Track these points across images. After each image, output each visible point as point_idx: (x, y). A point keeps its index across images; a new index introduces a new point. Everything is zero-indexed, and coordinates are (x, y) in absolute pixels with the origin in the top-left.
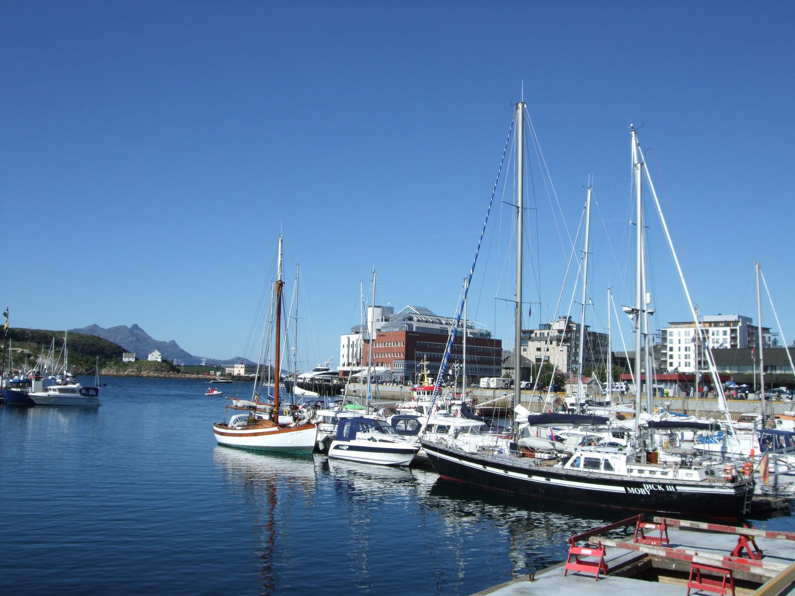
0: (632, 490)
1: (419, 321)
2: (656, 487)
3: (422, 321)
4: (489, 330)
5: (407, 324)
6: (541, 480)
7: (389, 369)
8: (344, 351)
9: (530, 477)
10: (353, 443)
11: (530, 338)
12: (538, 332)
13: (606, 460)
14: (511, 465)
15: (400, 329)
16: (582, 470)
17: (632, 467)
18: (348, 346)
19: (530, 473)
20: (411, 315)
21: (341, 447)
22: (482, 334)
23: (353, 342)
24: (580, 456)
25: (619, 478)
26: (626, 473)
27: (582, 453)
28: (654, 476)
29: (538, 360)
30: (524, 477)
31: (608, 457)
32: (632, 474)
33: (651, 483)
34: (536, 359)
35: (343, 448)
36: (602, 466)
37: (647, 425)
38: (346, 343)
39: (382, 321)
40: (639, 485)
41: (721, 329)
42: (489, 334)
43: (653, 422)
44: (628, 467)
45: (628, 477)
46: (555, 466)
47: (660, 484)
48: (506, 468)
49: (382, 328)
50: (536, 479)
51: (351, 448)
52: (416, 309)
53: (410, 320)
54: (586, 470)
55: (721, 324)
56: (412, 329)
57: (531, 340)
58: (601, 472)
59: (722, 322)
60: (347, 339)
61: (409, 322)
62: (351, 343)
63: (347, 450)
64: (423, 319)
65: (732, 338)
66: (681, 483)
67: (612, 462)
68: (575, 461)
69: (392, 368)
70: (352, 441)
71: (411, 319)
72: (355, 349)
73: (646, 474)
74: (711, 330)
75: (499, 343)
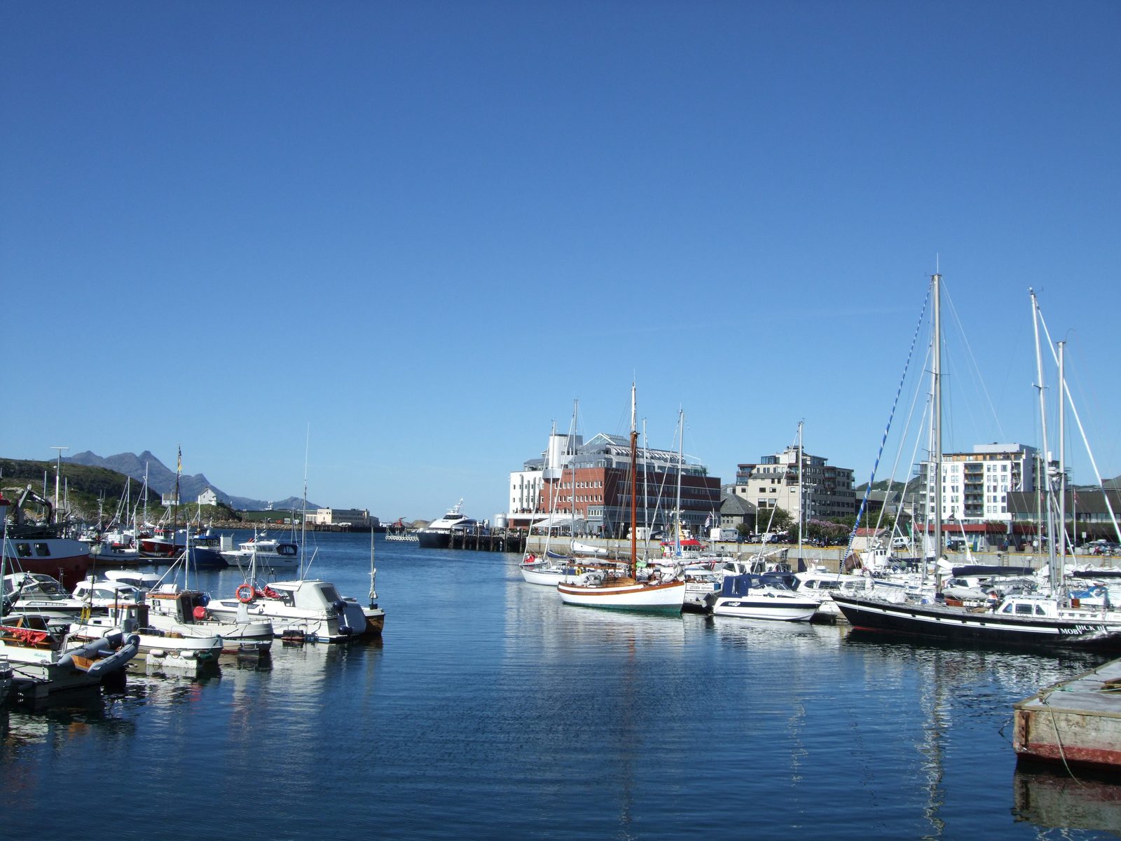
0: (1066, 631)
1: (618, 454)
2: (1087, 628)
3: (622, 454)
4: (703, 465)
5: (605, 459)
6: (977, 624)
7: (582, 516)
8: (515, 494)
9: (963, 622)
10: (744, 599)
11: (751, 475)
12: (762, 467)
13: (1038, 606)
14: (943, 612)
15: (595, 466)
16: (1014, 614)
17: (1063, 611)
18: (521, 487)
19: (964, 619)
20: (608, 446)
21: (730, 604)
22: (696, 471)
23: (529, 482)
24: (1011, 602)
25: (1053, 621)
26: (1058, 617)
27: (1013, 600)
28: (1084, 619)
29: (762, 504)
30: (959, 623)
31: (1039, 603)
32: (1064, 617)
33: (1083, 625)
34: (759, 502)
35: (734, 604)
36: (1034, 611)
37: (1072, 575)
38: (518, 483)
39: (568, 454)
40: (1072, 626)
41: (999, 464)
42: (705, 471)
43: (1079, 572)
44: (1060, 611)
45: (1061, 620)
46: (986, 612)
47: (1091, 625)
48: (938, 616)
49: (571, 462)
50: (970, 624)
51: (743, 605)
52: (610, 438)
53: (607, 453)
54: (1019, 615)
55: (998, 457)
56: (611, 465)
57: (752, 477)
58: (1034, 616)
59: (1000, 454)
60: (520, 478)
61: (607, 456)
62: (525, 483)
63: (738, 606)
64: (623, 451)
65: (1013, 475)
66: (1111, 623)
67: (1044, 608)
68: (1007, 607)
69: (585, 516)
70: (744, 597)
71: (607, 451)
72: (531, 491)
73: (1077, 617)
74: (986, 464)
75: (716, 482)
